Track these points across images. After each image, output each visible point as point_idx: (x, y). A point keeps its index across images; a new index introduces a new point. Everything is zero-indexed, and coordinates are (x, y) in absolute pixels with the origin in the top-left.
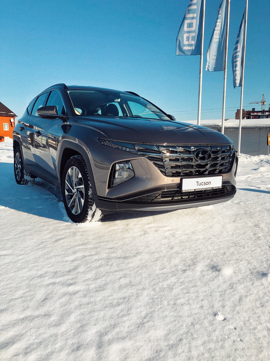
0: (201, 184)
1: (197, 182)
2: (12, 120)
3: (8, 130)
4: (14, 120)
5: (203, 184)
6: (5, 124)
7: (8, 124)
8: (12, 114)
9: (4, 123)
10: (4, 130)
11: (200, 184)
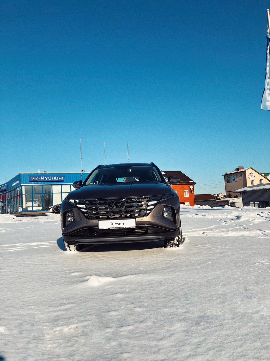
0: (115, 224)
1: (111, 223)
2: (191, 187)
3: (188, 196)
4: (193, 187)
5: (116, 224)
6: (186, 191)
7: (188, 191)
8: (191, 181)
9: (184, 191)
10: (185, 196)
11: (113, 224)
